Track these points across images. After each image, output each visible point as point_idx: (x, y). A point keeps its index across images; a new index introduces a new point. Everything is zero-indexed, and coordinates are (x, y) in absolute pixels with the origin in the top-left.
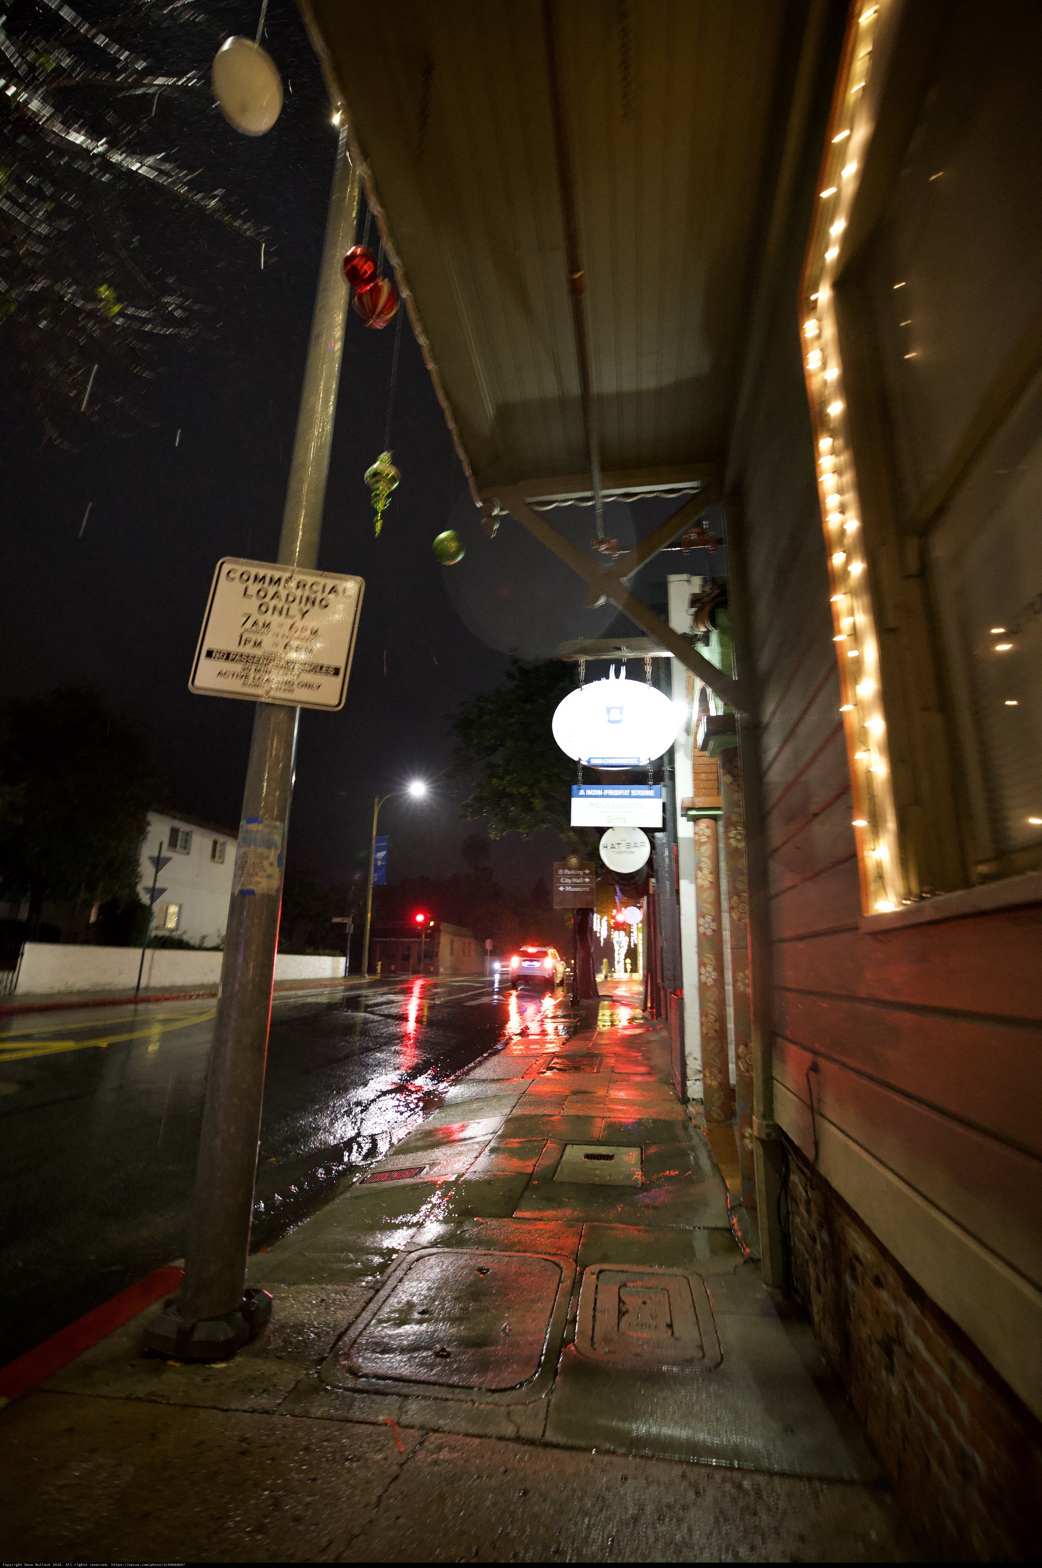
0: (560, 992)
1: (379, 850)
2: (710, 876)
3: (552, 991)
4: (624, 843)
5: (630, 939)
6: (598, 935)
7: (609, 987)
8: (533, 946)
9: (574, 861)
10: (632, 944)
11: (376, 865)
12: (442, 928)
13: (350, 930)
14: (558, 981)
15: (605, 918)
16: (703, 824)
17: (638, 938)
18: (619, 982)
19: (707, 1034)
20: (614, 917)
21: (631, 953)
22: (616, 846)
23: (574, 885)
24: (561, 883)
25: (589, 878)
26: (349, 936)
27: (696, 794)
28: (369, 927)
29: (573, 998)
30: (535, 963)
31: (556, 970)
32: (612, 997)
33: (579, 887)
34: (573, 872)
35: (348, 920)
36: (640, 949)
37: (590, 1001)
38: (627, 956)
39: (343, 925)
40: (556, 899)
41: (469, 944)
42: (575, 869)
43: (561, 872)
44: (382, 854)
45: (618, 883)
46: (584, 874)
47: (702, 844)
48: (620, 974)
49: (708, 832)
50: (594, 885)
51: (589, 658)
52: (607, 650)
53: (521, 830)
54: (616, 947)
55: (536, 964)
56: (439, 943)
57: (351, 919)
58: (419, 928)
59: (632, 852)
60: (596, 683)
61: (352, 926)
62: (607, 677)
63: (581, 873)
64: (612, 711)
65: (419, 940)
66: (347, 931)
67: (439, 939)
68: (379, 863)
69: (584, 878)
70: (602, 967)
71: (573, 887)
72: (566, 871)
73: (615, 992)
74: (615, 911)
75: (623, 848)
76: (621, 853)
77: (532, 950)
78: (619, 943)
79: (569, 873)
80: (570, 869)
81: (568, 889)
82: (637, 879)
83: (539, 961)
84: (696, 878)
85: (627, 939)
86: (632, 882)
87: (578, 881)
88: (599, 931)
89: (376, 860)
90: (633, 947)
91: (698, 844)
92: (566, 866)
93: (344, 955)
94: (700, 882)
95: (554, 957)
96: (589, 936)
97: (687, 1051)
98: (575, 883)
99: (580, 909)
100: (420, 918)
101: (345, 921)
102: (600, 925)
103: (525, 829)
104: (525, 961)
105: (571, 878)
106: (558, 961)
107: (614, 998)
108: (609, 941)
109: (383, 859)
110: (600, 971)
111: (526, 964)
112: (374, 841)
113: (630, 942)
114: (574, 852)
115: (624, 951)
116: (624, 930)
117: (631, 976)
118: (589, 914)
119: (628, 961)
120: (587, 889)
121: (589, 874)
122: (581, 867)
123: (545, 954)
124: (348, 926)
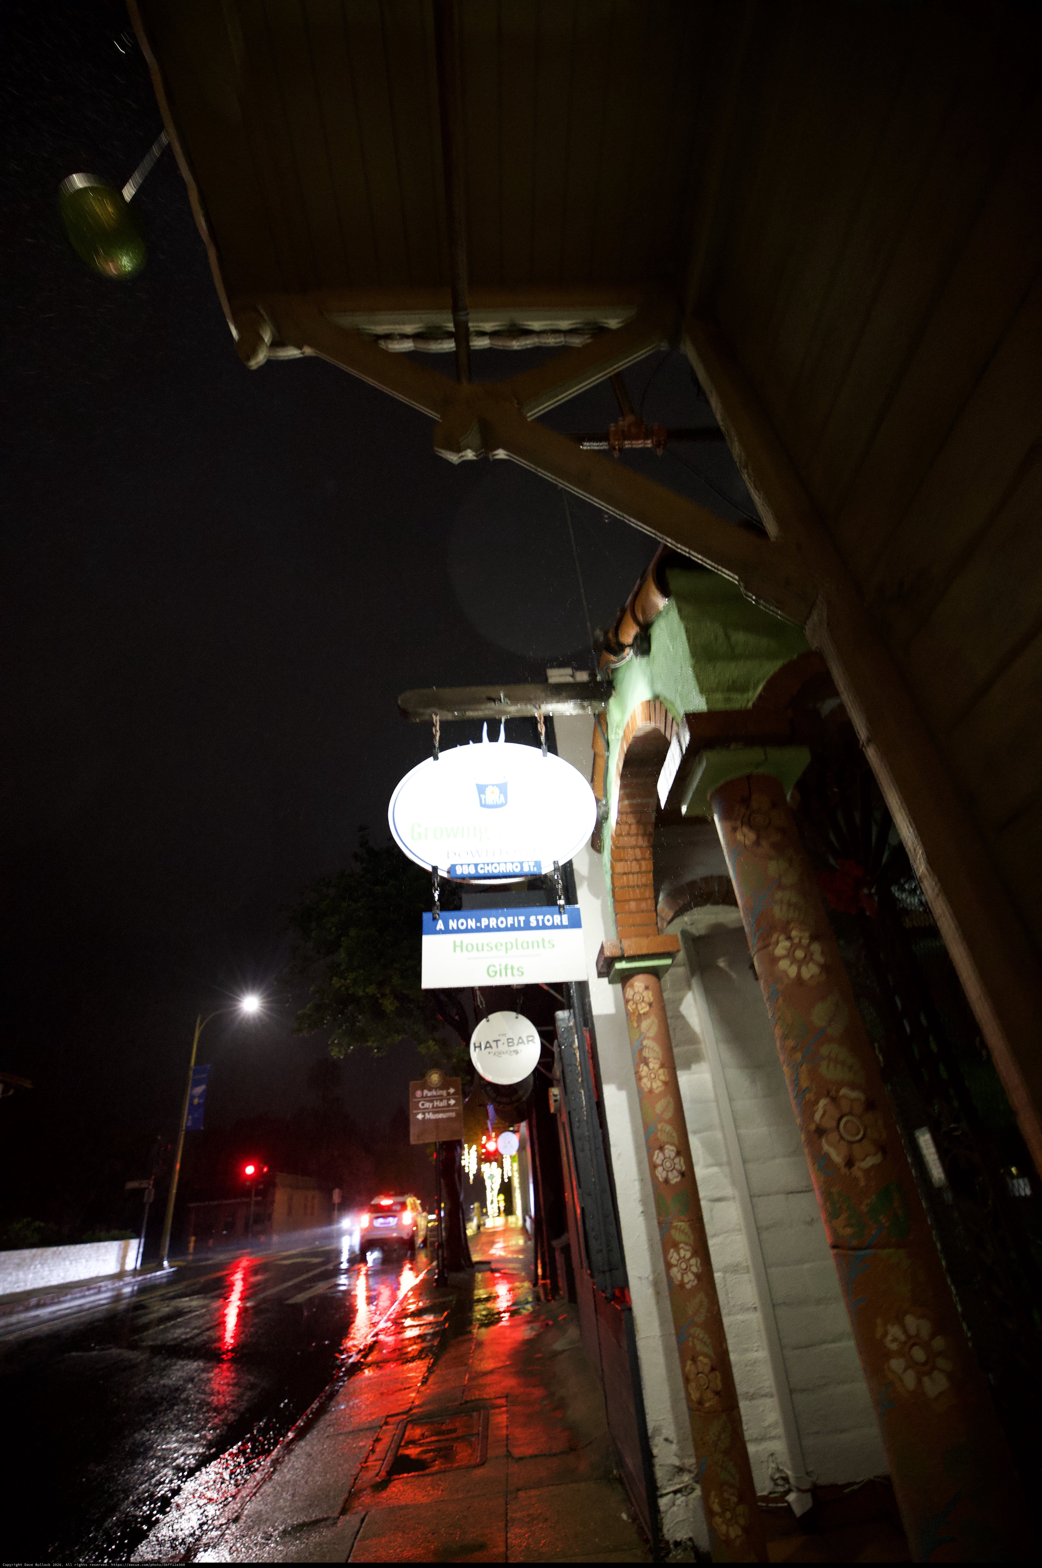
0: (422, 1258)
1: (196, 1084)
2: (661, 1071)
3: (413, 1259)
4: (504, 1040)
5: (503, 1171)
6: (467, 1171)
7: (483, 1244)
8: (388, 1196)
9: (435, 1078)
10: (506, 1177)
11: (191, 1104)
12: (278, 1180)
13: (149, 1197)
14: (419, 1241)
15: (474, 1147)
16: (639, 983)
17: (511, 1169)
18: (494, 1234)
19: (700, 1402)
20: (484, 1146)
21: (506, 1189)
22: (494, 1045)
23: (436, 1110)
24: (419, 1109)
25: (454, 1099)
26: (147, 1207)
27: (621, 937)
28: (174, 1191)
29: (438, 1274)
30: (391, 1219)
31: (417, 1226)
32: (488, 1263)
33: (443, 1112)
34: (434, 1093)
35: (148, 1184)
36: (516, 1183)
37: (461, 1275)
38: (500, 1192)
39: (140, 1192)
40: (414, 1131)
41: (313, 1197)
42: (436, 1089)
43: (419, 1093)
44: (200, 1089)
45: (494, 1101)
46: (448, 1094)
47: (640, 1017)
48: (494, 1221)
49: (649, 996)
50: (460, 1108)
51: (449, 716)
52: (475, 701)
53: (369, 1044)
54: (488, 1183)
55: (392, 1221)
56: (273, 1202)
57: (152, 1182)
58: (248, 1183)
59: (517, 1052)
60: (459, 749)
61: (153, 1191)
62: (479, 740)
63: (444, 1093)
64: (488, 790)
65: (248, 1200)
66: (145, 1200)
67: (274, 1194)
68: (196, 1101)
69: (449, 1100)
70: (473, 1214)
71: (434, 1113)
72: (426, 1092)
73: (492, 1251)
74: (484, 1138)
75: (503, 1047)
76: (499, 1054)
77: (386, 1202)
78: (492, 1177)
79: (429, 1094)
80: (430, 1089)
81: (430, 1116)
82: (521, 1093)
83: (394, 1216)
84: (639, 1079)
85: (500, 1170)
86: (514, 1098)
87: (441, 1104)
88: (467, 1165)
89: (193, 1097)
90: (506, 1180)
91: (632, 1018)
92: (425, 1086)
93: (138, 1236)
94: (646, 1083)
95: (414, 1208)
96: (456, 1176)
97: (651, 1426)
98: (437, 1107)
99: (444, 1143)
100: (250, 1170)
101: (143, 1186)
102: (469, 1160)
103: (374, 1042)
104: (377, 1218)
105: (432, 1101)
106: (420, 1213)
107: (493, 1266)
108: (479, 1176)
109: (200, 1097)
110: (471, 1220)
111: (379, 1222)
112: (191, 1073)
113: (503, 1175)
114: (436, 1066)
115: (497, 1187)
116: (496, 1160)
117: (507, 1221)
118: (456, 1149)
119: (502, 1197)
120: (453, 1115)
121: (454, 1094)
122: (444, 1086)
123: (403, 1206)
124: (147, 1192)
